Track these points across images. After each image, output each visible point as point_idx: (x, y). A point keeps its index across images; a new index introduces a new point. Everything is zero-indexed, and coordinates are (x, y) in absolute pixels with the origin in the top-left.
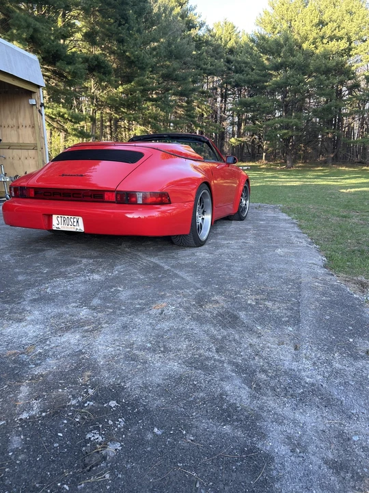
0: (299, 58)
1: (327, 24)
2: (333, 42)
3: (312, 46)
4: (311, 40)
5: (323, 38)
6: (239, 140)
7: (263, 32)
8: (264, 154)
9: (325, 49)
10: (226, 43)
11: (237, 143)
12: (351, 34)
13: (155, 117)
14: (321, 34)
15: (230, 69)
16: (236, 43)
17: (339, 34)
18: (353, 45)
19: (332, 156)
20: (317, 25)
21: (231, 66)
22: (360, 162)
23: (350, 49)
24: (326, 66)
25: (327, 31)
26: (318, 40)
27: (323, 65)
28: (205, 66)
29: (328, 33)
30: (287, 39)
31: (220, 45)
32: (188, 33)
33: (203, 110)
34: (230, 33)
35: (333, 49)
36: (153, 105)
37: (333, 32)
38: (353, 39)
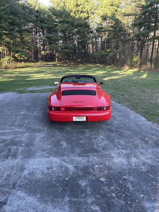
0: (70, 20)
1: (79, 6)
2: (82, 14)
3: (75, 15)
4: (74, 12)
5: (78, 11)
6: (45, 53)
7: (53, 6)
8: (57, 59)
9: (79, 16)
10: (34, 8)
11: (45, 54)
12: (88, 11)
13: (8, 43)
14: (77, 9)
15: (37, 20)
16: (39, 8)
17: (84, 10)
18: (89, 15)
19: (85, 60)
20: (76, 6)
21: (38, 19)
22: (94, 62)
23: (88, 17)
24: (81, 24)
25: (80, 8)
26: (76, 12)
27: (80, 23)
28: (27, 19)
29: (80, 10)
30: (64, 11)
31: (32, 9)
32: (18, 2)
33: (28, 39)
34: (36, 3)
35: (83, 17)
36: (6, 37)
37: (82, 9)
38: (89, 13)
